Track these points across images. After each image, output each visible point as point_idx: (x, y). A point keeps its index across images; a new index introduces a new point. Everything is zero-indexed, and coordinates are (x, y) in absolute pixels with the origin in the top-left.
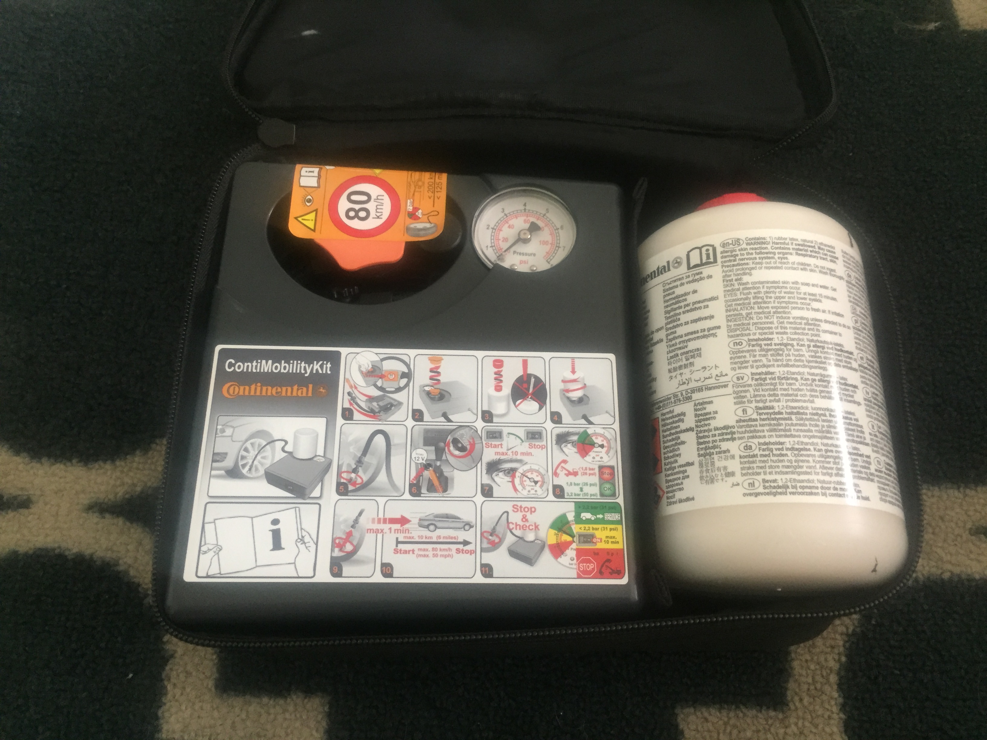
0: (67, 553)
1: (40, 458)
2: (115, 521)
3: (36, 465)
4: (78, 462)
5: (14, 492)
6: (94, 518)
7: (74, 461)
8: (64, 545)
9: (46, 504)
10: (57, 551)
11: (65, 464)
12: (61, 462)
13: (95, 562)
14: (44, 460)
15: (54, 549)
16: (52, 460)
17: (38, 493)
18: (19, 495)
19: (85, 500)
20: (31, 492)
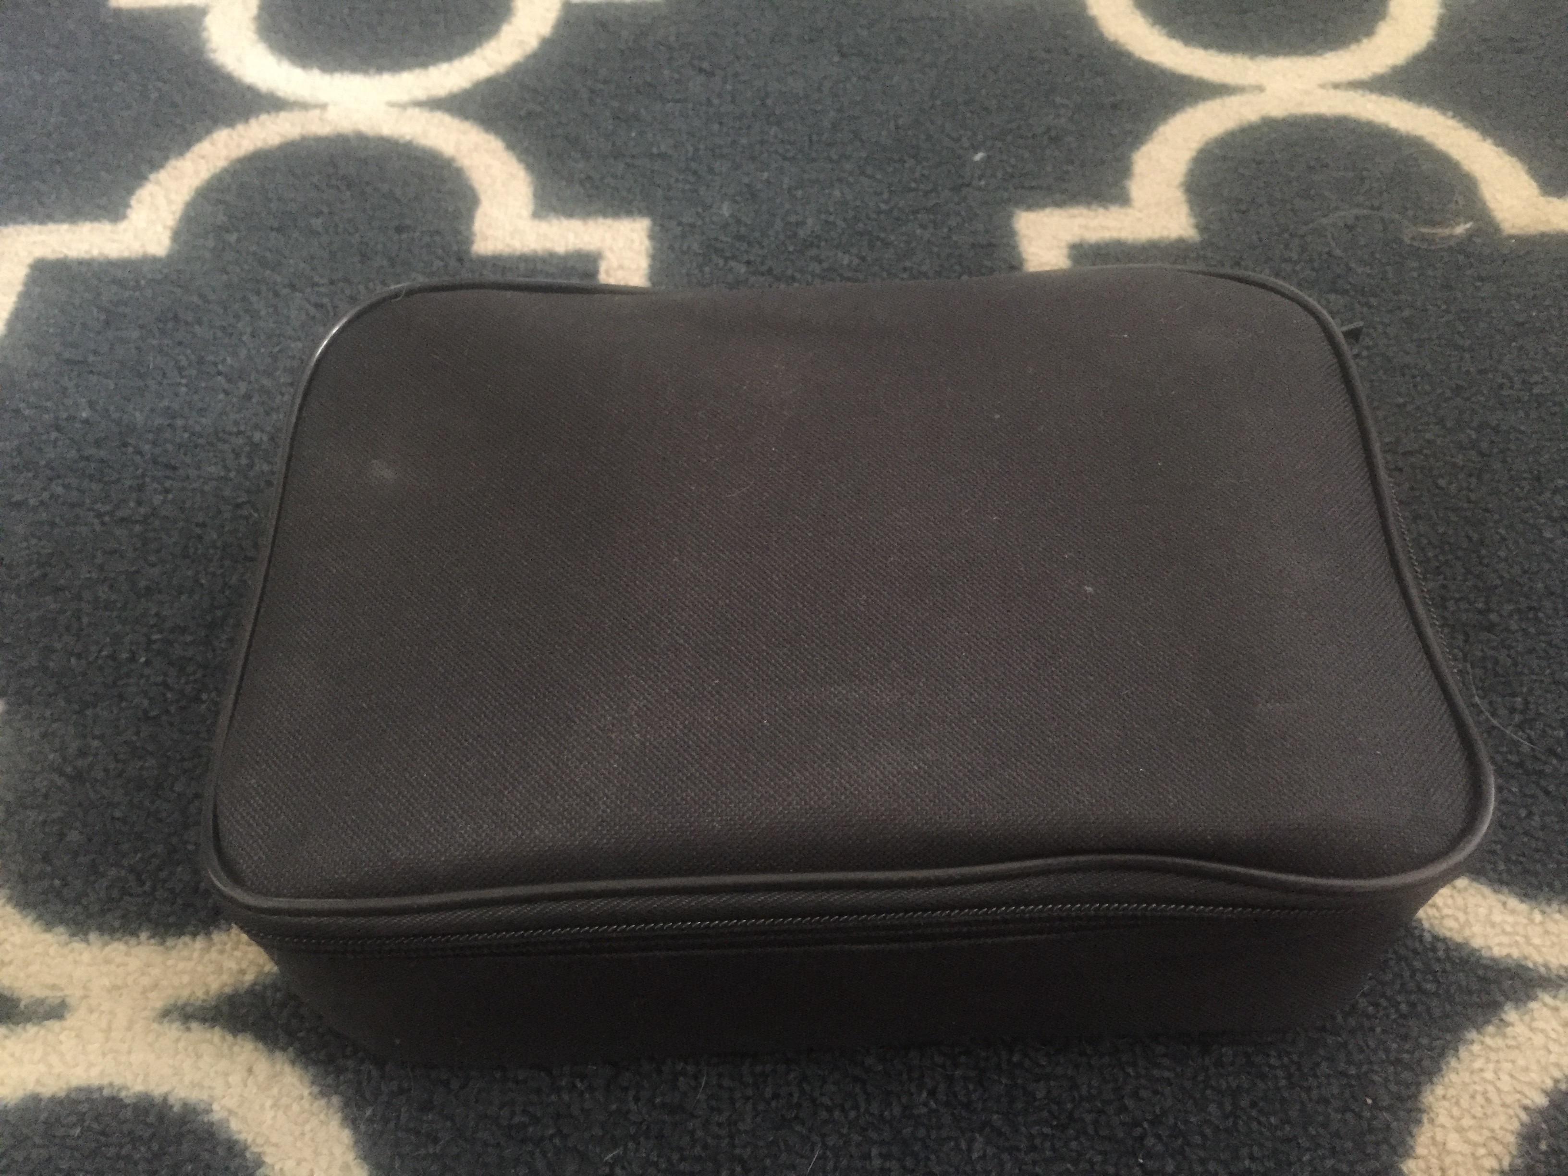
0: (123, 1094)
1: (86, 934)
2: (208, 1035)
3: (78, 945)
4: (149, 938)
5: (39, 993)
6: (173, 1030)
7: (144, 936)
8: (118, 1081)
9: (91, 1011)
10: (106, 1093)
11: (127, 943)
12: (119, 939)
13: (171, 1107)
14: (93, 936)
15: (100, 1089)
16: (107, 937)
17: (79, 993)
18: (47, 998)
19: (158, 1002)
20: (67, 992)
